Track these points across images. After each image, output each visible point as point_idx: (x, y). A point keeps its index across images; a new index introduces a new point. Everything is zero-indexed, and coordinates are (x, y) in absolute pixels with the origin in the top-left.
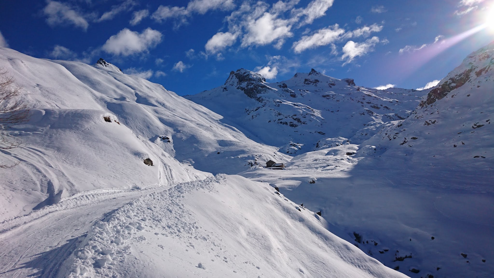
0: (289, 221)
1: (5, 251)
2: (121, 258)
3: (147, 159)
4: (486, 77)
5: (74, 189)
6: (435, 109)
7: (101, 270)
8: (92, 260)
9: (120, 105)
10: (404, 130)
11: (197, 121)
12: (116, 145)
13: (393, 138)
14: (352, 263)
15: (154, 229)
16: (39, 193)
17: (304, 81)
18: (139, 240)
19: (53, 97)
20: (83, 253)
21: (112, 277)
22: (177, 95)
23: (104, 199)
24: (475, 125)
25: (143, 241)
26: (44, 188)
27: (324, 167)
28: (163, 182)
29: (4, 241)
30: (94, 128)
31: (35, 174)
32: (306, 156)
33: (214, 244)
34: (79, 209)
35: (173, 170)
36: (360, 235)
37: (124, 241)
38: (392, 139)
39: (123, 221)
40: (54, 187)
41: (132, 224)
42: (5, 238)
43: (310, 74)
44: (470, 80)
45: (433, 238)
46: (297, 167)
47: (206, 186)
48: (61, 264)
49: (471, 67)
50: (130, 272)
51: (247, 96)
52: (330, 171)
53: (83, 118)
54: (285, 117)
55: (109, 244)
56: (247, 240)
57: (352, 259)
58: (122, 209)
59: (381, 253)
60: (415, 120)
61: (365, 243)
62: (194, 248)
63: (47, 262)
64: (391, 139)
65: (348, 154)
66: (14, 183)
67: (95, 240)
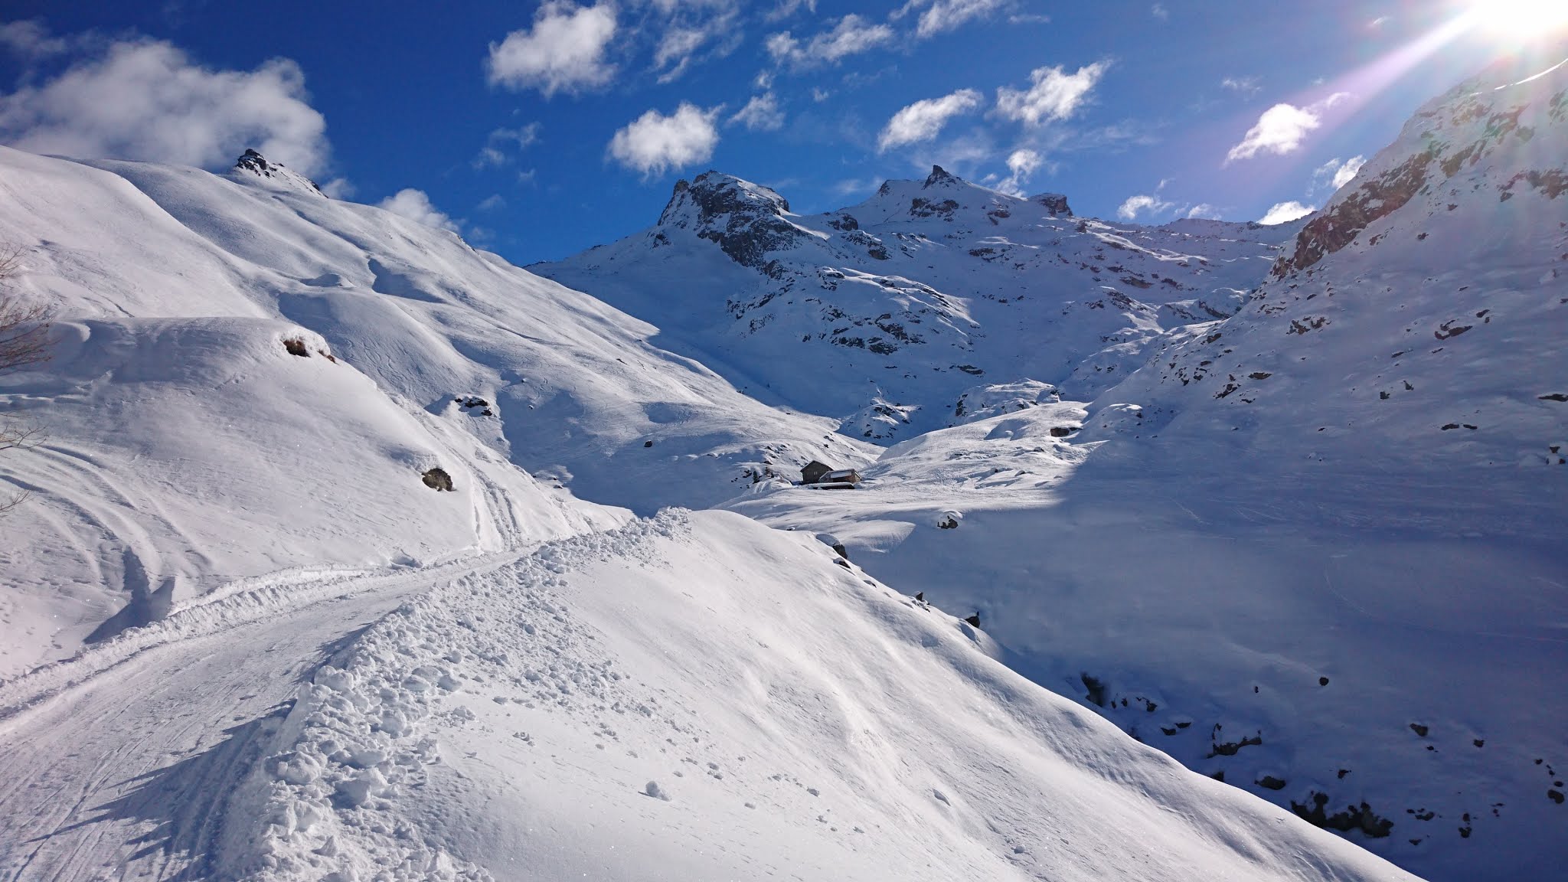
0: (892, 647)
1: (27, 772)
2: (413, 775)
3: (432, 472)
4: (1474, 176)
5: (210, 573)
6: (1320, 281)
7: (359, 814)
8: (325, 784)
9: (322, 301)
10: (1226, 352)
11: (572, 344)
12: (331, 428)
13: (1195, 377)
14: (1090, 765)
15: (489, 686)
16: (97, 590)
17: (911, 204)
18: (455, 719)
19: (97, 279)
20: (296, 765)
21: (394, 833)
22: (507, 264)
23: (308, 601)
24: (1444, 328)
25: (468, 724)
26: (112, 575)
27: (984, 476)
28: (489, 540)
29: (16, 744)
30: (256, 377)
31: (77, 529)
32: (927, 444)
33: (674, 727)
34: (233, 633)
35: (515, 503)
36: (1101, 681)
37: (414, 725)
38: (1192, 380)
39: (392, 664)
40: (145, 569)
41: (423, 671)
42: (14, 735)
43: (929, 182)
44: (1424, 186)
45: (1324, 682)
46: (900, 480)
47: (630, 547)
48: (224, 804)
49: (1428, 146)
50: (447, 815)
51: (730, 259)
52: (1002, 487)
53: (216, 344)
54: (856, 323)
55: (369, 735)
56: (769, 709)
57: (1090, 753)
58: (382, 629)
59: (1169, 732)
60: (1259, 319)
61: (1119, 705)
62: (615, 739)
63: (176, 799)
64: (1186, 382)
65: (1057, 432)
66: (14, 559)
67: (323, 725)
